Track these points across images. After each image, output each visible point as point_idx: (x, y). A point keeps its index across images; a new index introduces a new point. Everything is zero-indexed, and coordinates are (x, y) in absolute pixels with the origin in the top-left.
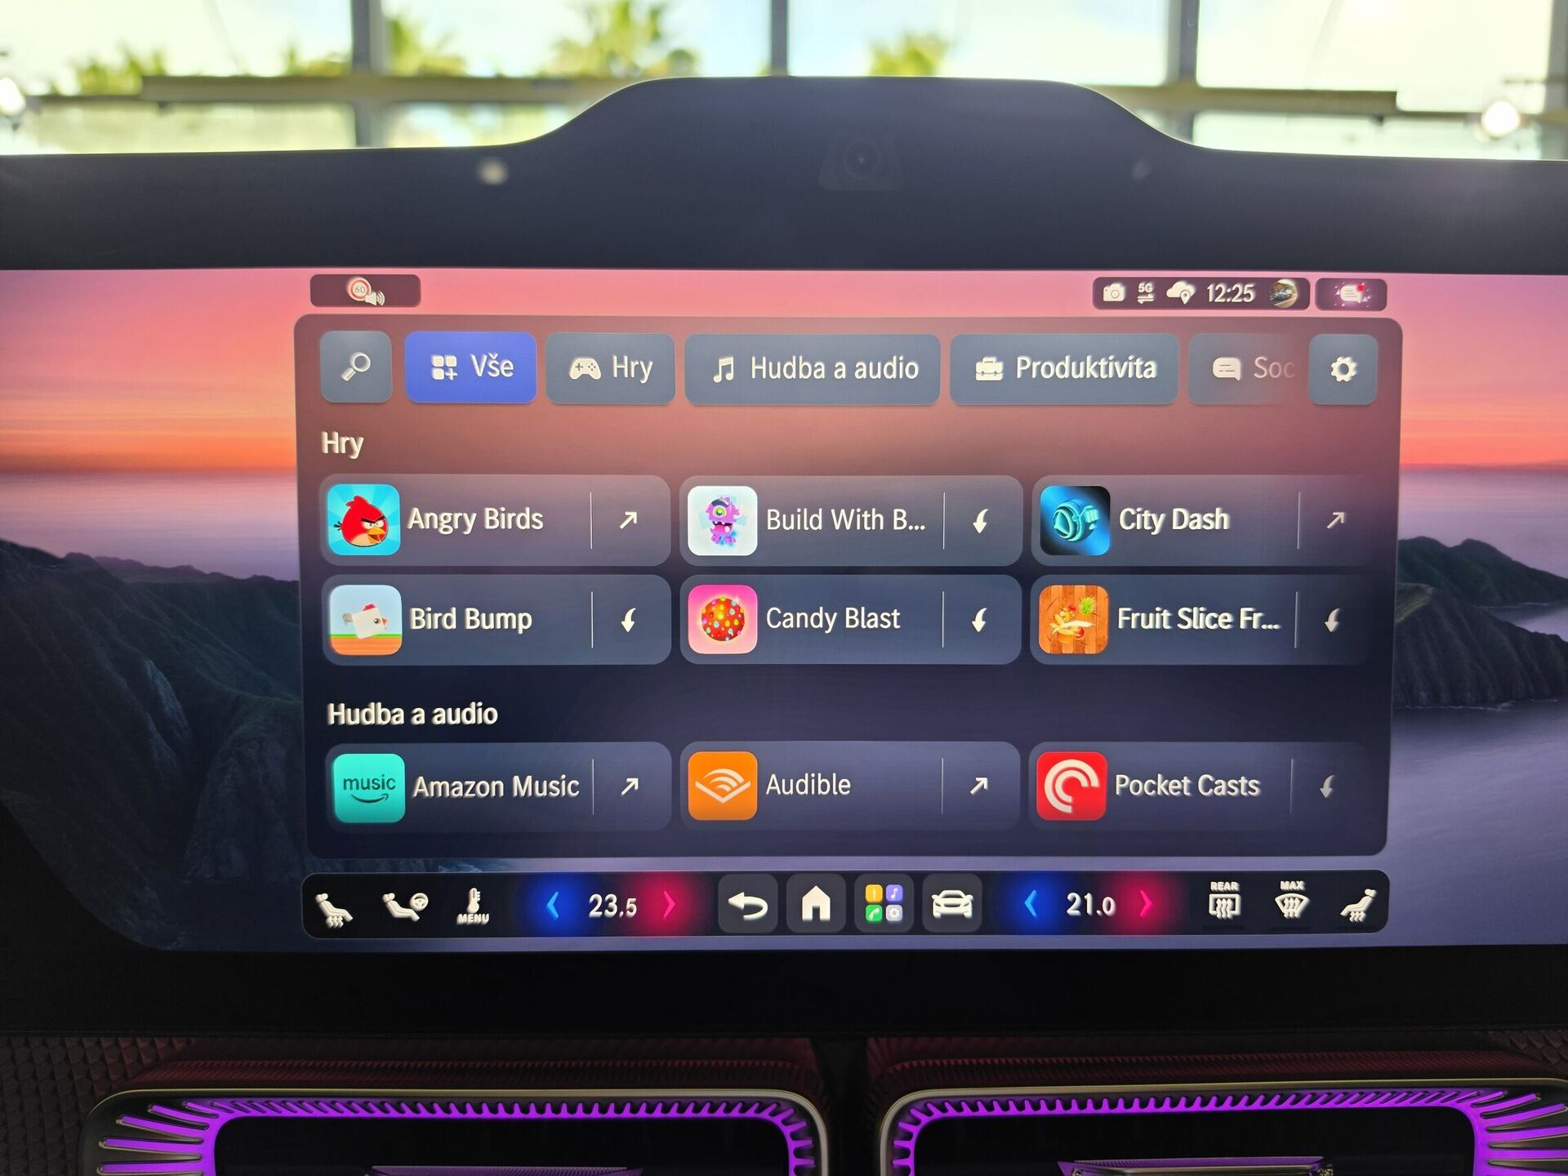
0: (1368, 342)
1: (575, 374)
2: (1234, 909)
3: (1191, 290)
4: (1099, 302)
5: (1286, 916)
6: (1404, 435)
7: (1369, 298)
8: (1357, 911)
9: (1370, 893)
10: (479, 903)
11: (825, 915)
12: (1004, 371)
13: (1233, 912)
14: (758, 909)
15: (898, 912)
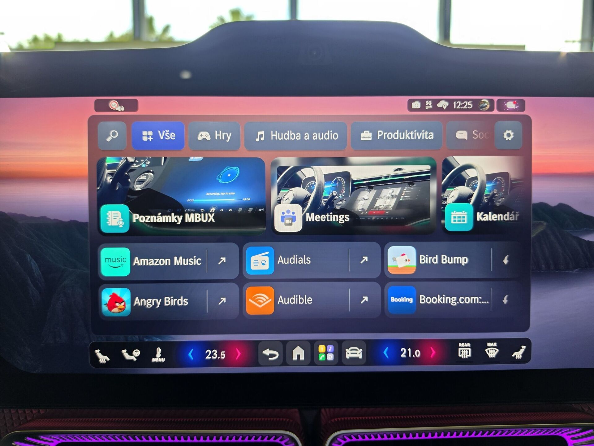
0: (518, 124)
1: (200, 138)
2: (468, 354)
3: (447, 104)
4: (410, 109)
5: (490, 357)
6: (533, 161)
7: (518, 107)
8: (518, 355)
9: (524, 347)
10: (161, 353)
11: (302, 358)
12: (372, 136)
13: (468, 356)
14: (275, 355)
15: (332, 356)
